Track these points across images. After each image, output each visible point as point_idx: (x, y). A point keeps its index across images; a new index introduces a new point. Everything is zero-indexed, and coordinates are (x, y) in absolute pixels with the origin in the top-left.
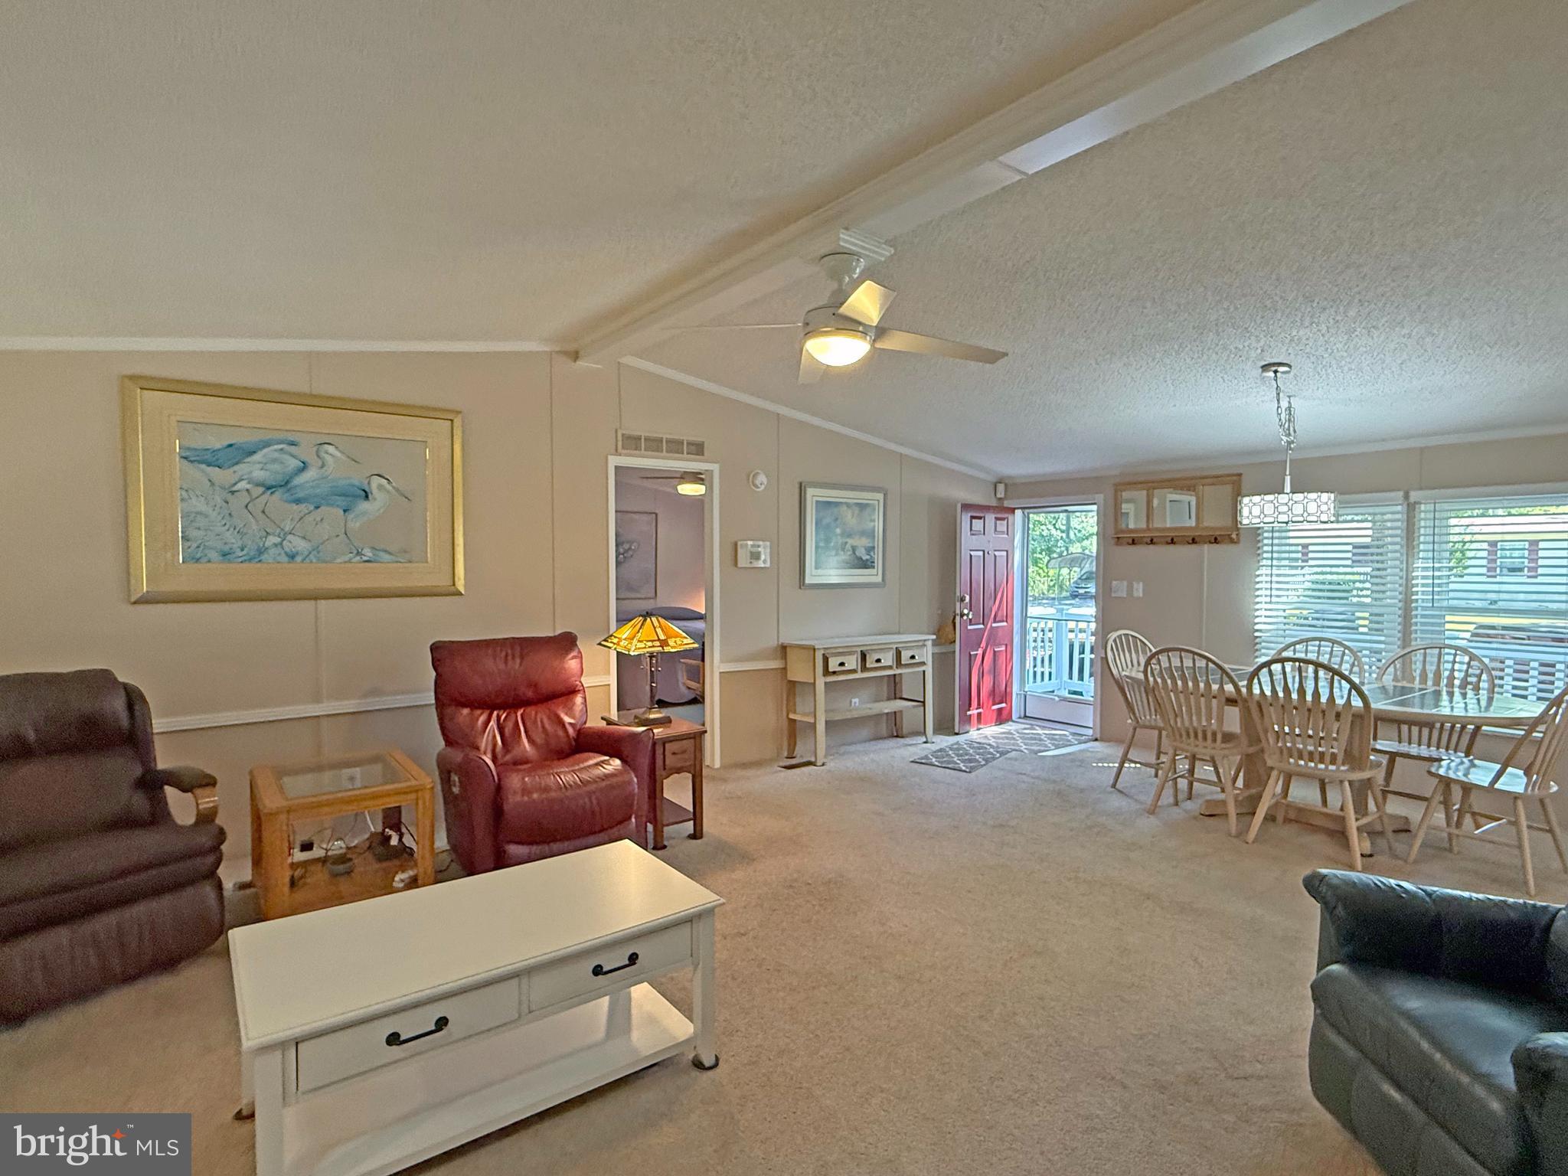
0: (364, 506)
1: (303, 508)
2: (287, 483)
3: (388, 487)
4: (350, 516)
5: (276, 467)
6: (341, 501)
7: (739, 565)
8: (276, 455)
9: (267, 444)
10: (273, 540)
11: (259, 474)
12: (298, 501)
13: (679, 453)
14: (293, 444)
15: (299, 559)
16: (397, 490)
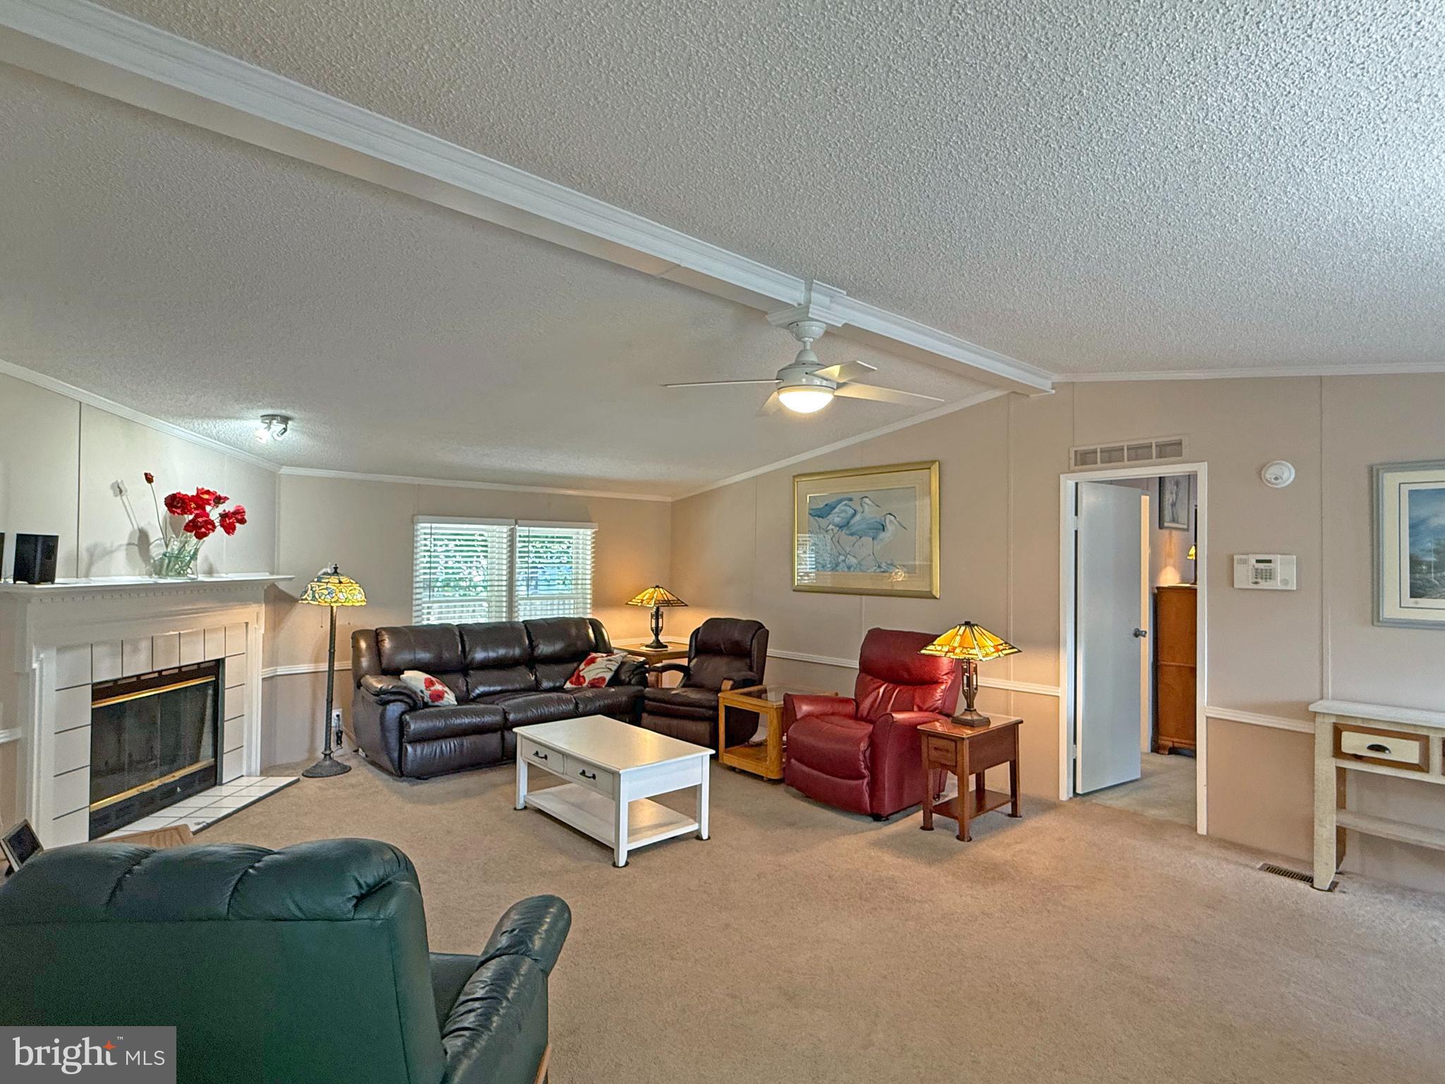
0: (882, 535)
1: (854, 538)
2: (848, 523)
3: (895, 521)
4: (875, 542)
5: (843, 515)
6: (871, 533)
7: (1236, 586)
8: (843, 508)
9: (840, 501)
10: (842, 558)
11: (837, 520)
12: (852, 534)
13: (1148, 458)
14: (851, 500)
15: (852, 569)
16: (899, 523)
